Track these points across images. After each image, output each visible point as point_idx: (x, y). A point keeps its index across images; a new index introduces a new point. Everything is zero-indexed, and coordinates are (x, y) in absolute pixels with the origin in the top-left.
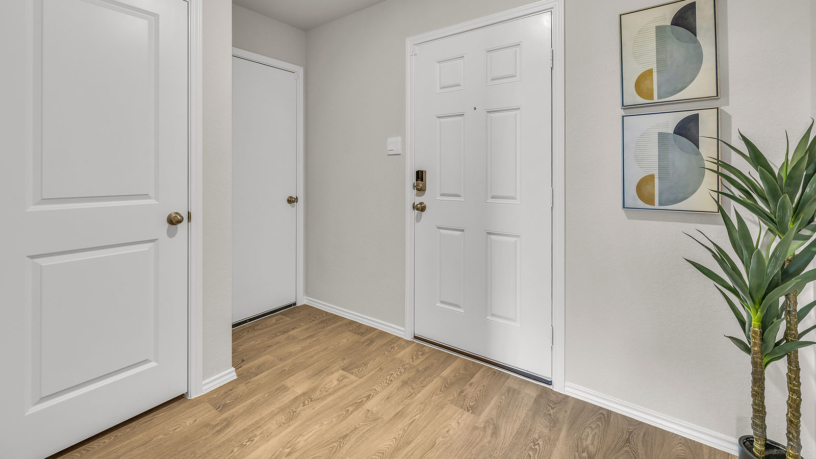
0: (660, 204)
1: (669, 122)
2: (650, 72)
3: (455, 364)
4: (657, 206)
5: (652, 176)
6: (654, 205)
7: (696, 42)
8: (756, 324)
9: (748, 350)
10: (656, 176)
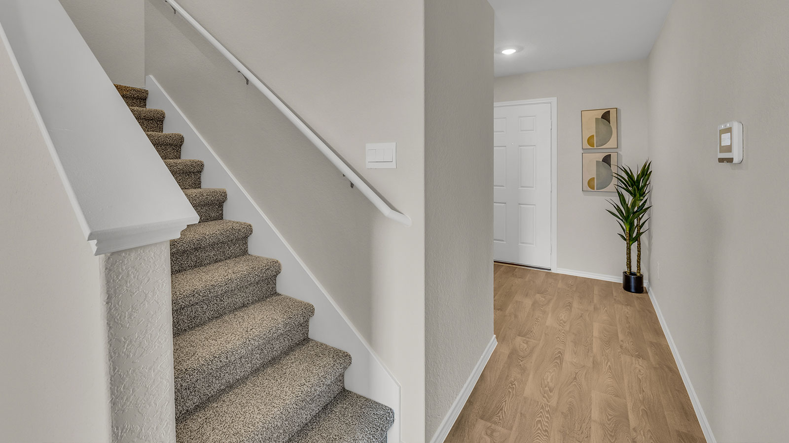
0: (597, 189)
1: (600, 157)
2: (593, 136)
3: (502, 269)
4: (595, 190)
5: (594, 178)
6: (594, 189)
7: (610, 126)
8: (628, 230)
9: (625, 239)
10: (595, 178)
